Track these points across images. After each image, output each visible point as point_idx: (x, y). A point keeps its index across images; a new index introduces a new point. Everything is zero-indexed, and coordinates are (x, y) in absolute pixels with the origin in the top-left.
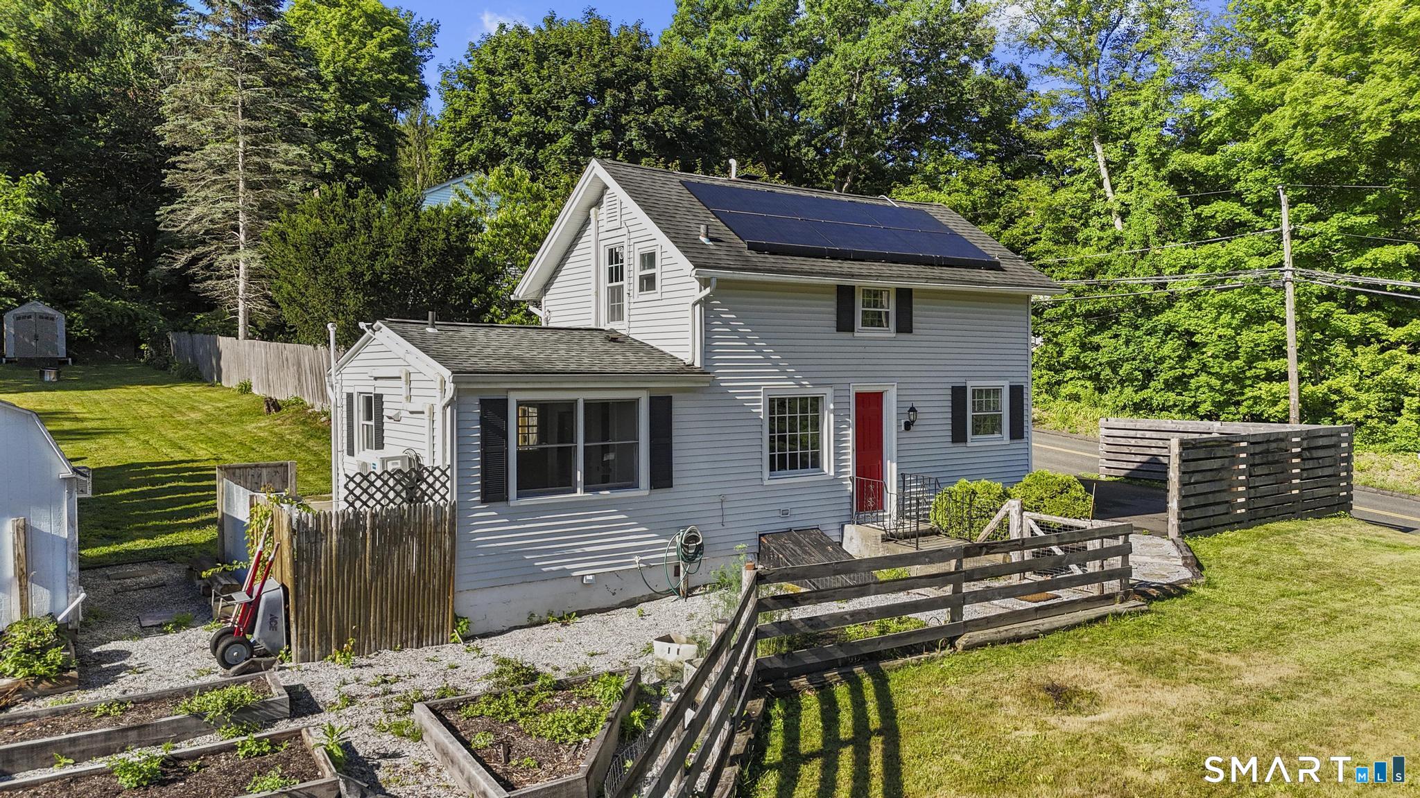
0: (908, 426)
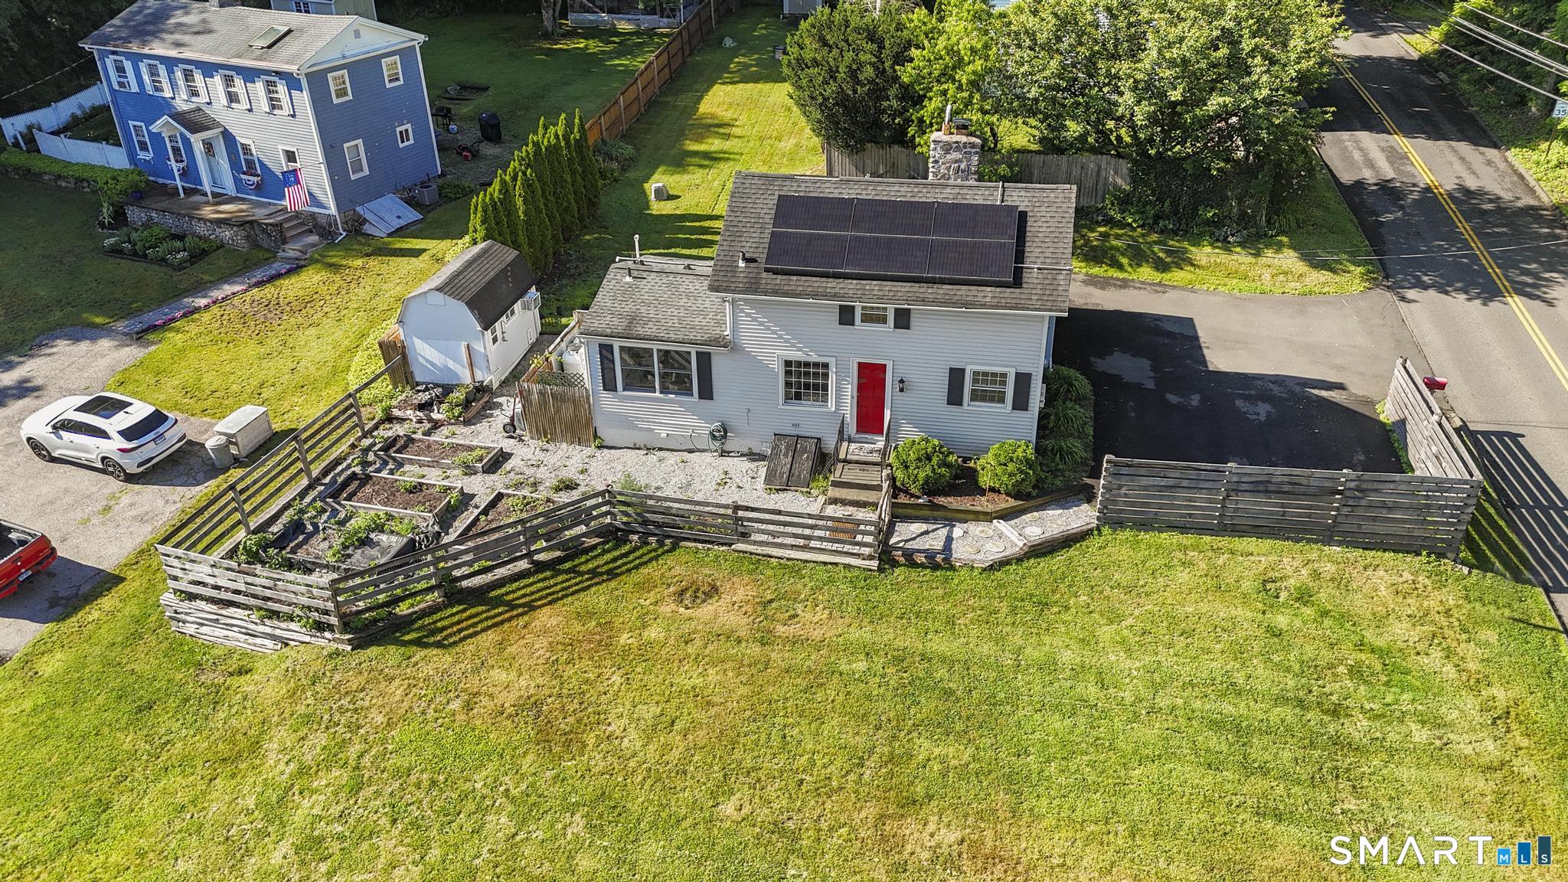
0: (902, 390)
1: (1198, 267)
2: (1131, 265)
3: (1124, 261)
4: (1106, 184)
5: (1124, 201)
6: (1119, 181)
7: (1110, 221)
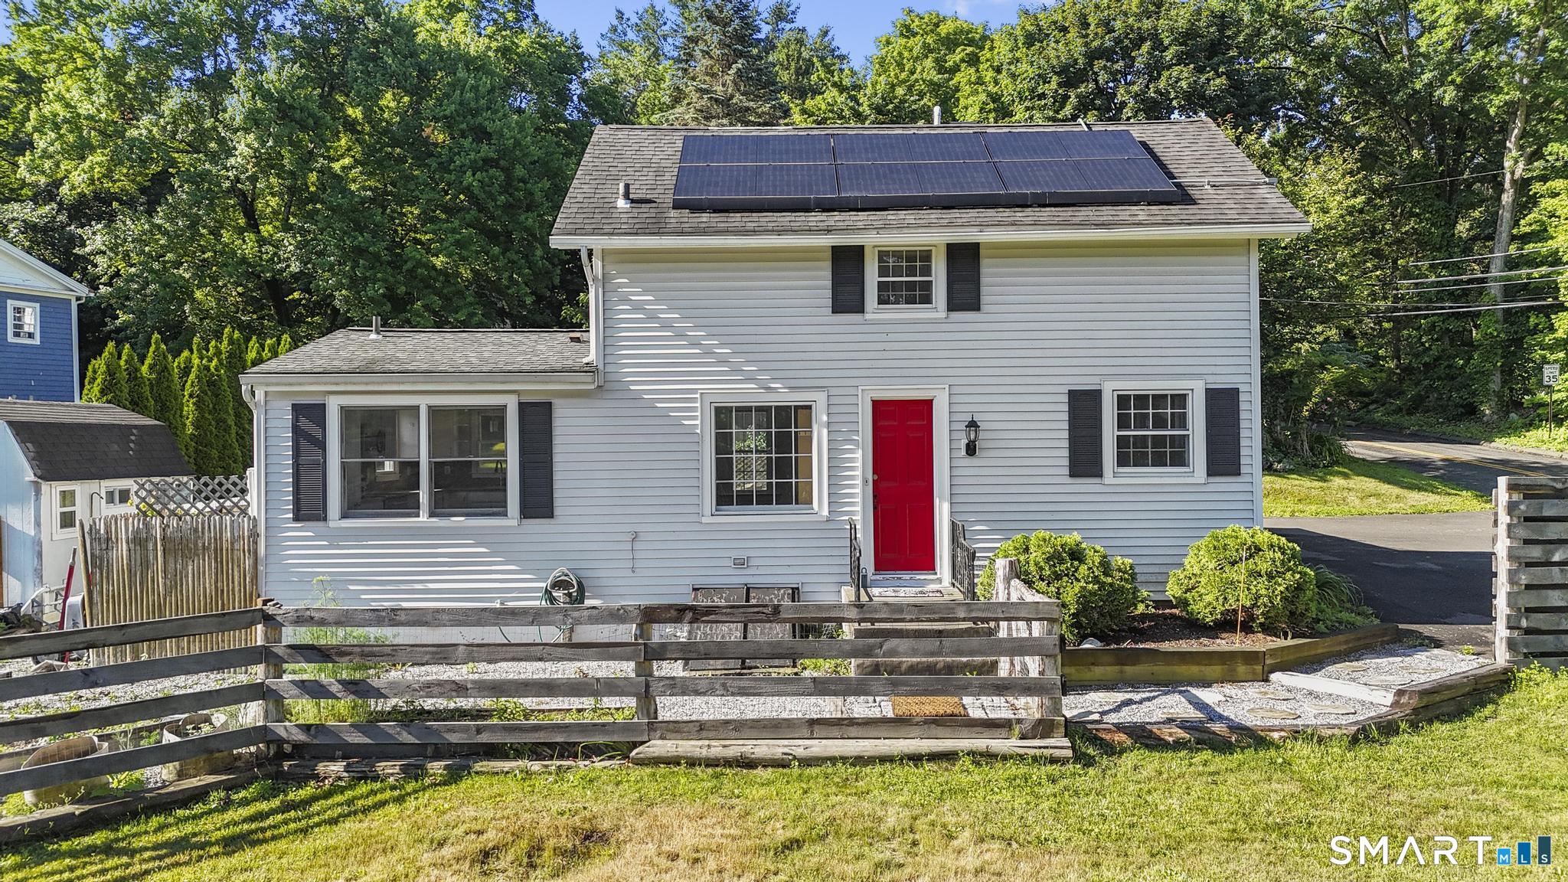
0: (971, 449)
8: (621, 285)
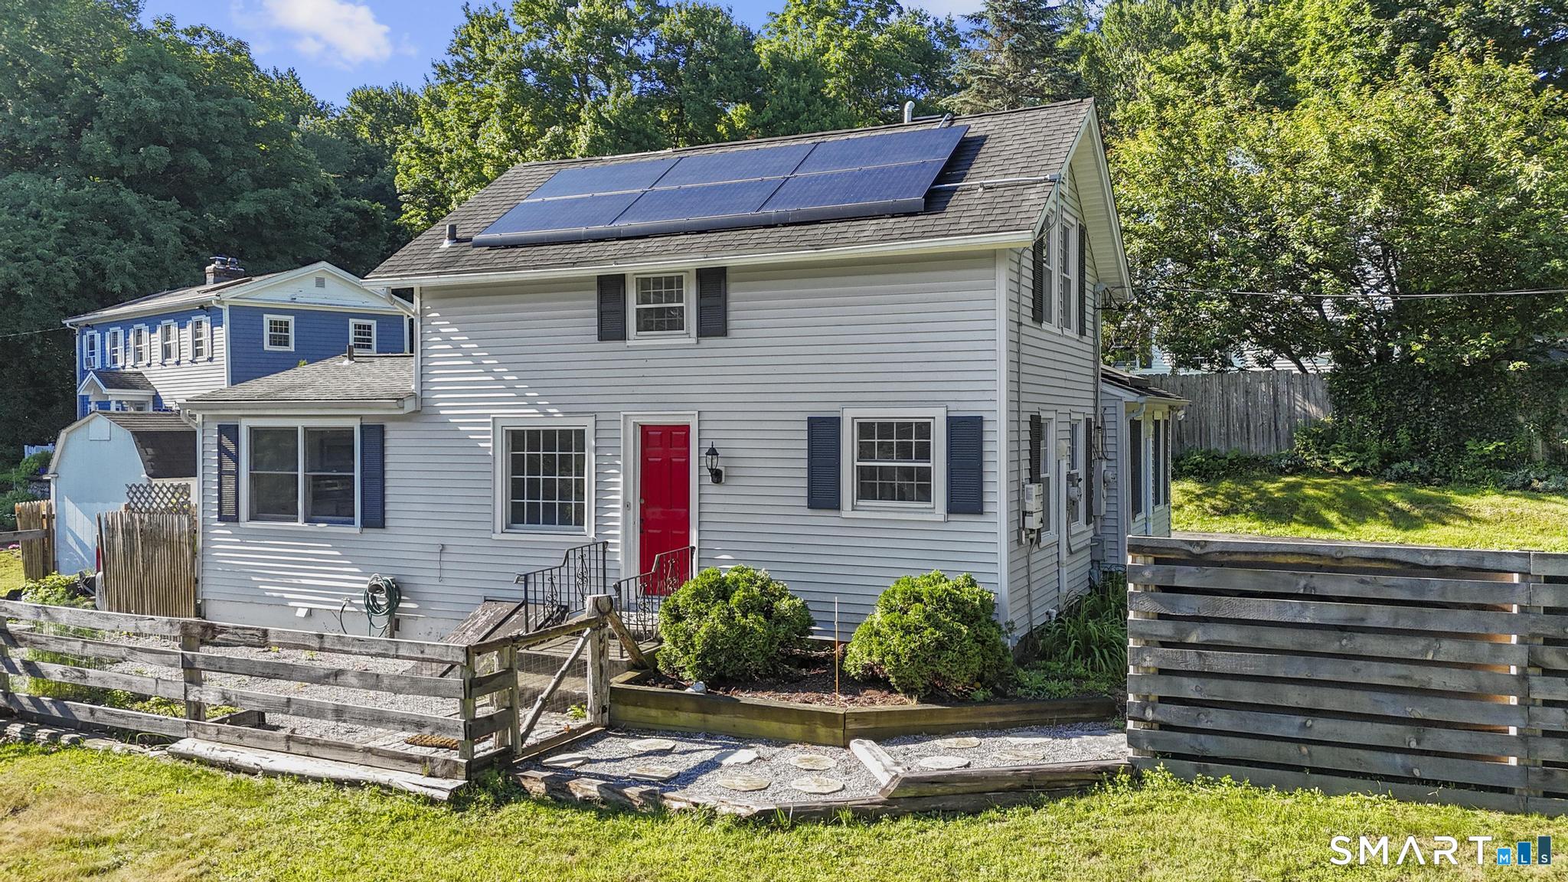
0: (715, 475)
1: (1477, 520)
2: (1344, 523)
3: (1332, 516)
4: (1291, 417)
5: (1325, 440)
6: (1313, 410)
7: (1299, 468)
8: (434, 319)
